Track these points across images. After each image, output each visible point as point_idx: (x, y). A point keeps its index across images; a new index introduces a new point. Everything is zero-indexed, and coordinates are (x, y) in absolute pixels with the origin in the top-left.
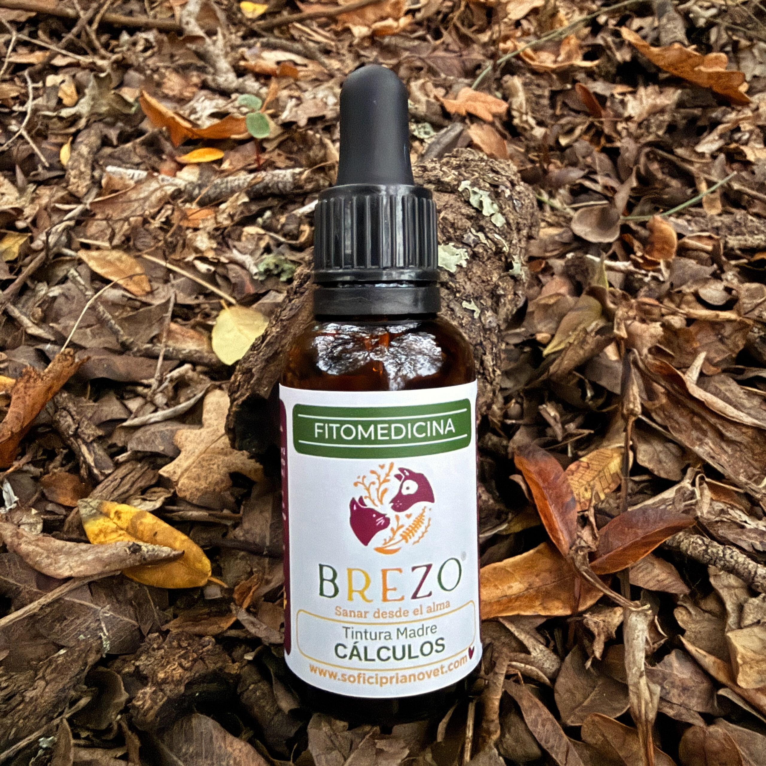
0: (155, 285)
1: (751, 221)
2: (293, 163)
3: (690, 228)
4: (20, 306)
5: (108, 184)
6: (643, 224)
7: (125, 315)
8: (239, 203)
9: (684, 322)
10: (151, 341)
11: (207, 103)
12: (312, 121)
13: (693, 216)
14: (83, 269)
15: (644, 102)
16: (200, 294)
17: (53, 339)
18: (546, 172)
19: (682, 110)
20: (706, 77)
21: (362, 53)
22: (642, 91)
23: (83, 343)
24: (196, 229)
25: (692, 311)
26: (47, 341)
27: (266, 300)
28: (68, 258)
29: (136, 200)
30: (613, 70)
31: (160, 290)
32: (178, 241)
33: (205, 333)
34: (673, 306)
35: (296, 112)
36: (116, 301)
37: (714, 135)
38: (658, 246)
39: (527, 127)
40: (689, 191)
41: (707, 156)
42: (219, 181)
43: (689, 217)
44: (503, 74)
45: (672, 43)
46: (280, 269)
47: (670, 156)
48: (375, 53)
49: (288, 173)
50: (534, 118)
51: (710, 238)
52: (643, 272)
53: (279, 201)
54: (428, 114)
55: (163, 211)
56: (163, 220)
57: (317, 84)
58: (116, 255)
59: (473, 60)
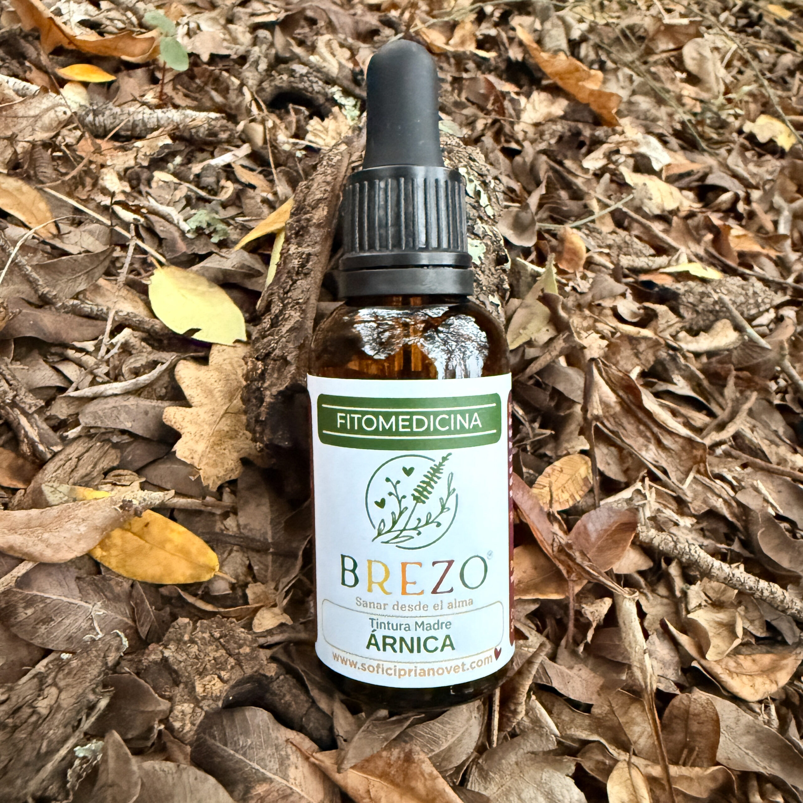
0: (63, 228)
1: (636, 242)
2: (197, 103)
3: (590, 243)
6: (551, 233)
8: (161, 144)
10: (76, 297)
11: (73, 6)
12: (216, 59)
13: (591, 232)
15: (537, 107)
19: (568, 122)
20: (587, 93)
22: (535, 94)
24: (103, 166)
27: (208, 263)
29: (24, 117)
30: (503, 66)
31: (71, 235)
35: (194, 43)
37: (598, 154)
38: (566, 256)
40: (580, 203)
41: (591, 172)
43: (587, 232)
45: (556, 52)
46: (212, 229)
47: (558, 167)
51: (608, 255)
52: (564, 281)
53: (186, 147)
54: (340, 77)
57: (197, 10)
58: (12, 183)
59: (366, 23)
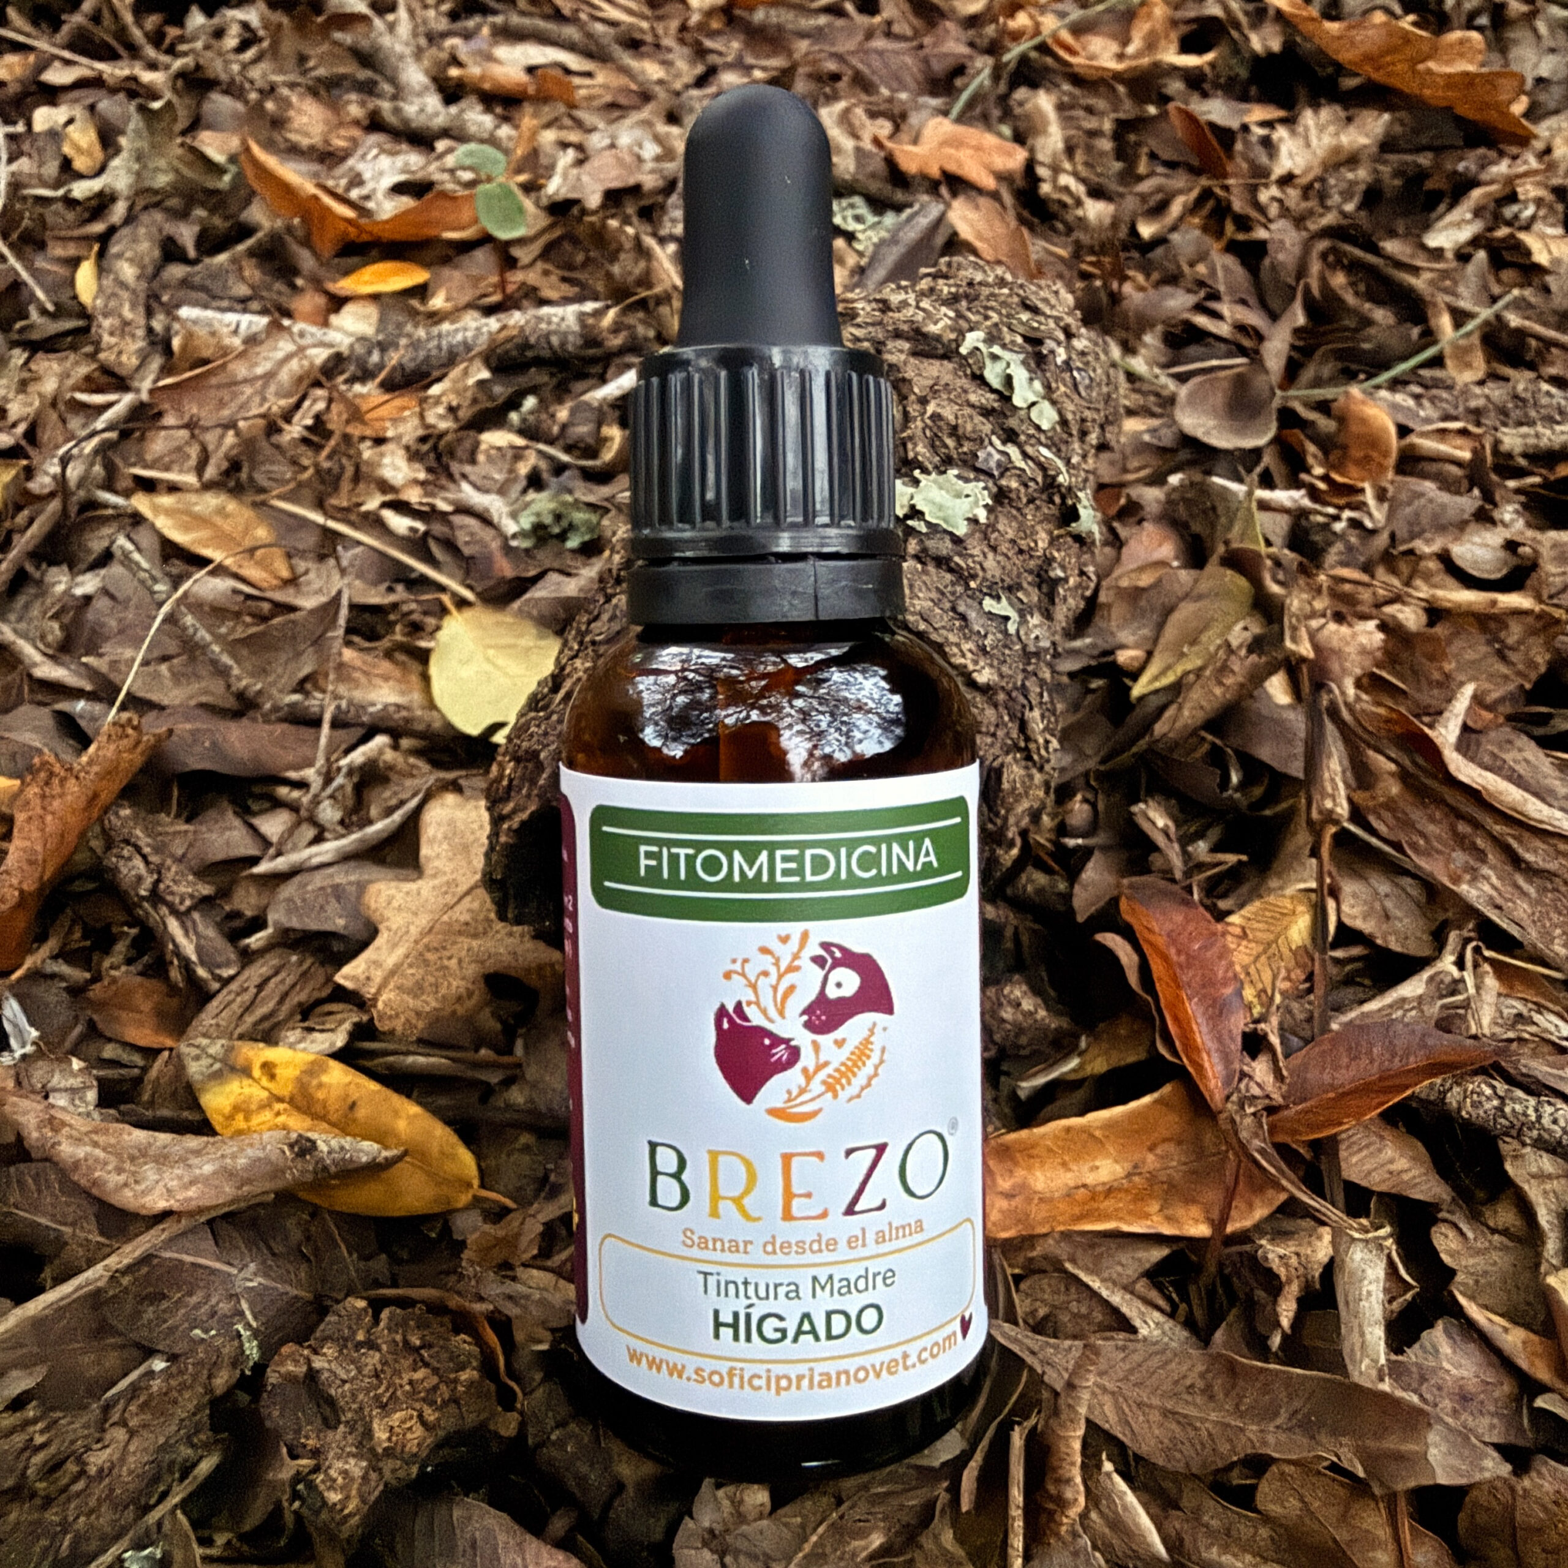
0: (301, 565)
1: (1548, 393)
2: (577, 289)
3: (1422, 413)
4: (12, 617)
5: (184, 347)
6: (1324, 407)
7: (240, 633)
8: (471, 381)
9: (1424, 619)
10: (300, 687)
11: (385, 161)
12: (614, 198)
13: (1426, 387)
14: (144, 537)
15: (1314, 141)
16: (398, 580)
17: (89, 687)
18: (1115, 298)
19: (1393, 157)
20: (1442, 84)
21: (709, 43)
22: (1308, 118)
23: (154, 697)
24: (379, 441)
25: (1440, 593)
26: (76, 693)
27: (538, 592)
28: (110, 512)
29: (246, 381)
30: (1243, 73)
31: (312, 575)
32: (342, 468)
33: (416, 667)
34: (1396, 582)
35: (579, 179)
36: (223, 602)
37: (1463, 211)
38: (1356, 453)
39: (1068, 200)
40: (1415, 332)
41: (1449, 255)
42: (421, 333)
43: (1417, 390)
44: (1013, 85)
46: (565, 523)
47: (1371, 258)
48: (736, 45)
49: (570, 312)
50: (1083, 180)
51: (1463, 432)
52: (1331, 510)
53: (552, 375)
54: (860, 177)
55: (307, 404)
56: (309, 422)
57: (616, 114)
58: (212, 501)
59: (946, 55)
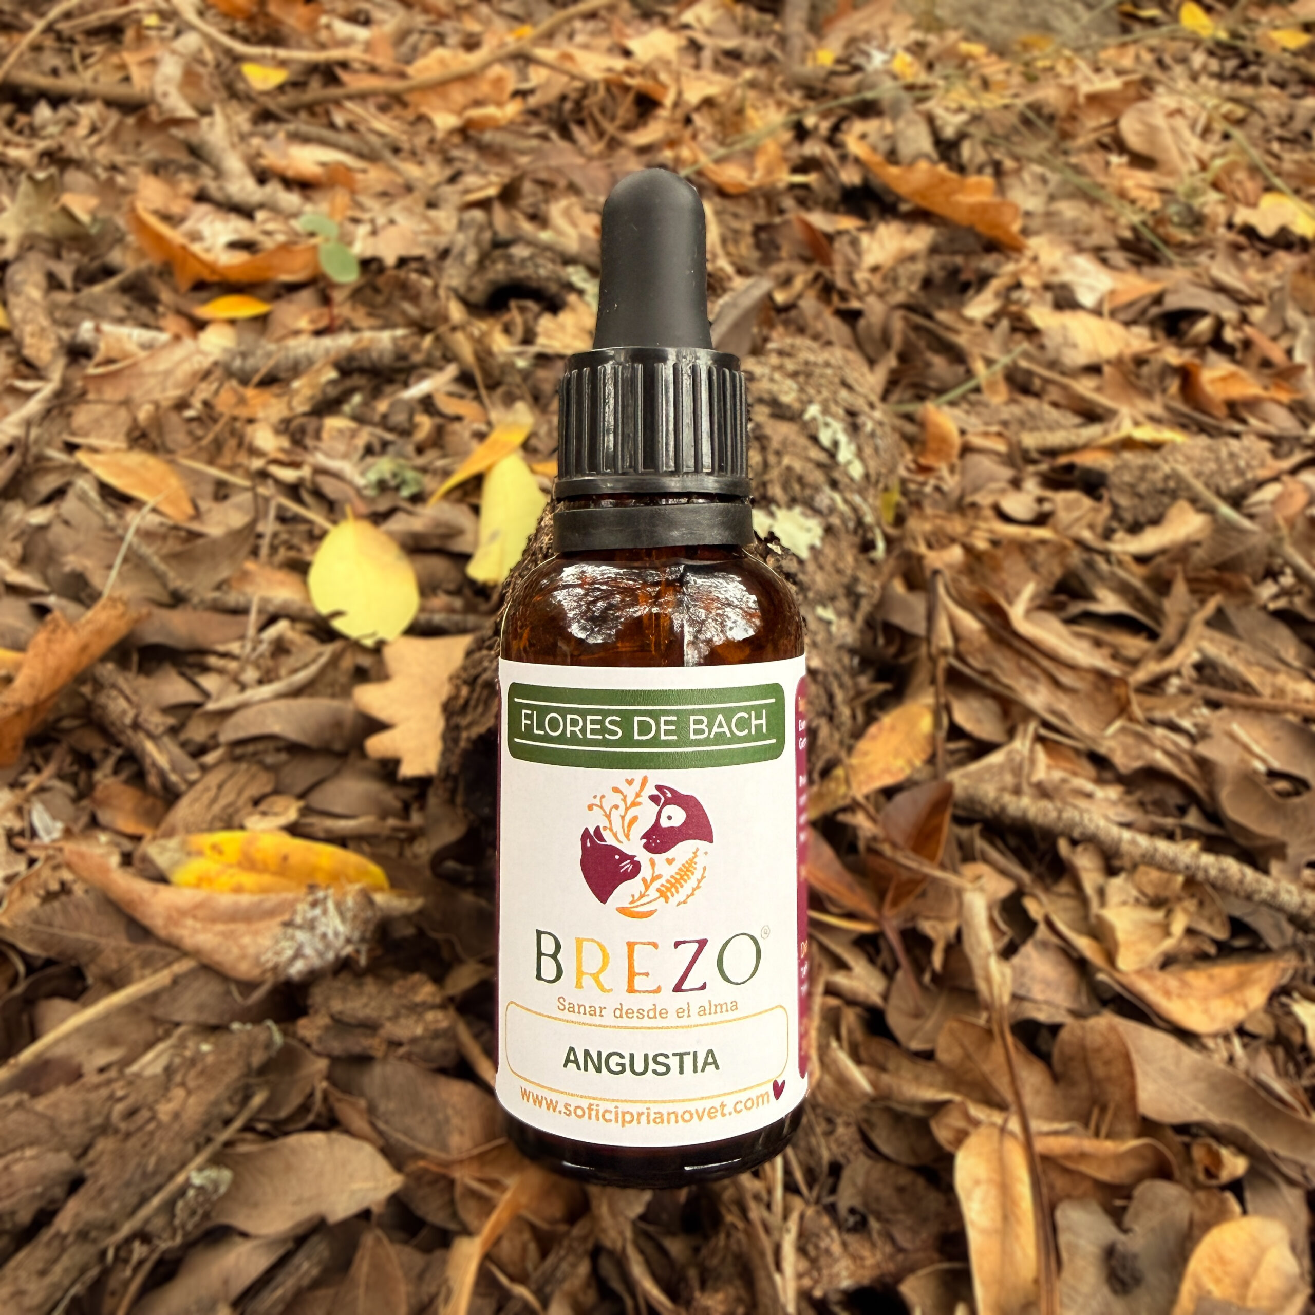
0: (203, 505)
2: (382, 321)
3: (972, 422)
6: (909, 418)
7: (168, 550)
8: (322, 379)
9: (989, 544)
10: (219, 587)
12: (402, 262)
13: (972, 405)
15: (887, 244)
19: (939, 257)
20: (966, 209)
21: (453, 153)
22: (881, 228)
24: (251, 421)
26: (41, 592)
28: (58, 463)
29: (150, 374)
30: (835, 195)
31: (212, 512)
33: (298, 574)
35: (376, 245)
37: (987, 294)
38: (932, 445)
40: (960, 371)
41: (979, 322)
42: (271, 347)
43: (967, 407)
45: (915, 159)
46: (399, 479)
47: (930, 325)
48: (472, 156)
49: (384, 336)
50: (733, 264)
52: (921, 479)
53: (367, 380)
55: (197, 392)
56: (201, 406)
57: (387, 200)
